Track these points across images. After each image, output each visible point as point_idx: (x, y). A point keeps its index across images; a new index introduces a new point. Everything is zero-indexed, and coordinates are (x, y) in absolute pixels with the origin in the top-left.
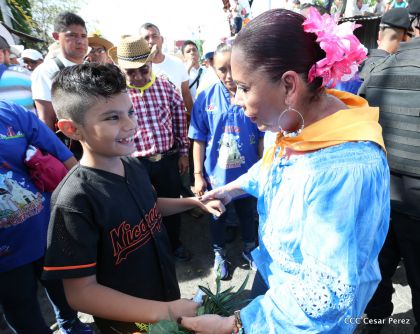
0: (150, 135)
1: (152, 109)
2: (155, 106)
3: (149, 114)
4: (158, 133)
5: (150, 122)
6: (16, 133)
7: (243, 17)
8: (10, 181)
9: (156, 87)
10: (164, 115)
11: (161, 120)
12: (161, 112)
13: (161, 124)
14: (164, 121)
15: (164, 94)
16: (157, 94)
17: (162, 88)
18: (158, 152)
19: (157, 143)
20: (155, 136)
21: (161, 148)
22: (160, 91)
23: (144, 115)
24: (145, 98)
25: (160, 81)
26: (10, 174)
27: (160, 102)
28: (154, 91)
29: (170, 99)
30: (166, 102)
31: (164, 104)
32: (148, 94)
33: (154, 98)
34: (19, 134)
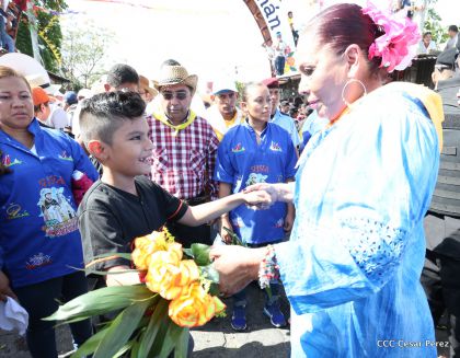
0: (177, 179)
1: (184, 152)
2: (187, 148)
3: (179, 156)
4: (186, 178)
5: (180, 165)
6: (68, 156)
7: (286, 56)
8: (61, 195)
9: (193, 128)
10: (195, 160)
11: (191, 165)
12: (193, 156)
13: (191, 169)
14: (194, 165)
15: (200, 137)
16: (193, 136)
17: (200, 129)
18: (183, 198)
19: (182, 188)
20: (182, 182)
21: (186, 195)
22: (197, 133)
23: (174, 156)
24: (179, 139)
25: (199, 121)
26: (62, 190)
27: (194, 145)
28: (190, 132)
29: (206, 143)
30: (201, 146)
31: (198, 148)
32: (183, 135)
33: (188, 140)
34: (70, 159)
